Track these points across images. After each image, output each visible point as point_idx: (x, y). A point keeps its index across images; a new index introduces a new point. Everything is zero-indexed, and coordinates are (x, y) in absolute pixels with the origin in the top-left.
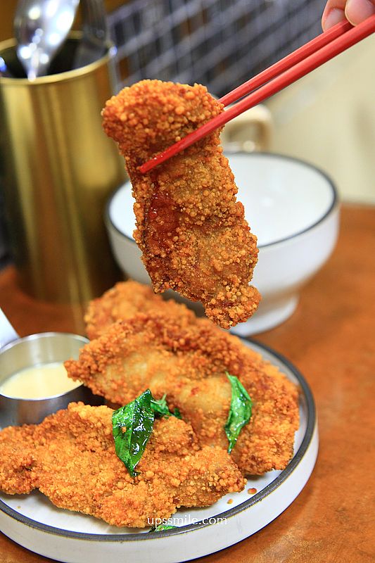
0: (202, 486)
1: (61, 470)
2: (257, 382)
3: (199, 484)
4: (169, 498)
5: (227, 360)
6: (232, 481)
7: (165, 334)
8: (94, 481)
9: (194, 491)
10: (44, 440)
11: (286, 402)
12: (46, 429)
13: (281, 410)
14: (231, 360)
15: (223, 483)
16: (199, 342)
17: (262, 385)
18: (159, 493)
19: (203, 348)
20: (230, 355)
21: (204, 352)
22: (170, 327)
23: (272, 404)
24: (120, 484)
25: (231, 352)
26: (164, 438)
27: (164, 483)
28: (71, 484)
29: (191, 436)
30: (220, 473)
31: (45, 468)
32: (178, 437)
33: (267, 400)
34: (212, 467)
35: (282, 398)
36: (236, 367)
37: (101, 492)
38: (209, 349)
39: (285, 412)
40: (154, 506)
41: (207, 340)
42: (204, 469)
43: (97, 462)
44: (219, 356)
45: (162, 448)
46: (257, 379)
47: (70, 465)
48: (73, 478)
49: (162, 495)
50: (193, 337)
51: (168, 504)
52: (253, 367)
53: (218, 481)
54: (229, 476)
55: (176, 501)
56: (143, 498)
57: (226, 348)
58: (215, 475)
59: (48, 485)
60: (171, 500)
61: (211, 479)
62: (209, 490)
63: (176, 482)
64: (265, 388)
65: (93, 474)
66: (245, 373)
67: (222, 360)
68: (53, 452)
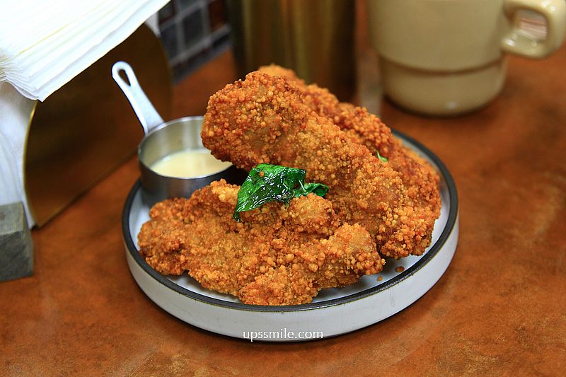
0: (340, 270)
1: (208, 253)
2: (405, 167)
3: (336, 268)
4: (309, 283)
5: (378, 141)
6: (368, 264)
7: (322, 110)
8: (238, 265)
9: (332, 275)
10: (192, 218)
11: (430, 189)
12: (194, 206)
13: (424, 196)
14: (382, 143)
15: (360, 266)
16: (353, 121)
17: (409, 170)
18: (299, 279)
19: (357, 127)
20: (382, 137)
21: (358, 132)
22: (327, 104)
23: (417, 189)
24: (262, 269)
25: (383, 134)
26: (302, 220)
27: (303, 268)
28: (217, 269)
29: (330, 214)
30: (357, 255)
31: (193, 251)
32: (316, 218)
33: (411, 185)
34: (349, 250)
35: (426, 185)
36: (386, 150)
37: (245, 277)
38: (362, 129)
39: (428, 198)
40: (294, 291)
41: (361, 120)
42: (340, 252)
43: (241, 244)
44: (371, 137)
45: (300, 229)
46: (404, 164)
47: (215, 248)
48: (218, 262)
49: (302, 281)
50: (347, 116)
51: (308, 289)
52: (402, 153)
53: (356, 263)
54: (366, 259)
55: (315, 285)
56: (283, 285)
57: (378, 130)
58: (352, 258)
59: (196, 269)
60: (311, 285)
61: (348, 262)
62: (347, 273)
63: (314, 267)
64: (412, 174)
65: (237, 257)
66: (394, 157)
67: (373, 142)
68: (200, 232)
